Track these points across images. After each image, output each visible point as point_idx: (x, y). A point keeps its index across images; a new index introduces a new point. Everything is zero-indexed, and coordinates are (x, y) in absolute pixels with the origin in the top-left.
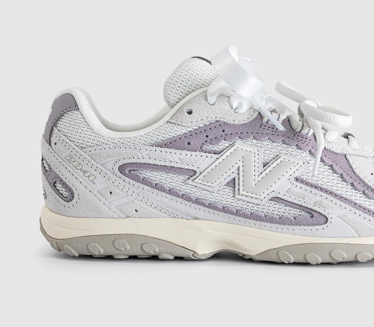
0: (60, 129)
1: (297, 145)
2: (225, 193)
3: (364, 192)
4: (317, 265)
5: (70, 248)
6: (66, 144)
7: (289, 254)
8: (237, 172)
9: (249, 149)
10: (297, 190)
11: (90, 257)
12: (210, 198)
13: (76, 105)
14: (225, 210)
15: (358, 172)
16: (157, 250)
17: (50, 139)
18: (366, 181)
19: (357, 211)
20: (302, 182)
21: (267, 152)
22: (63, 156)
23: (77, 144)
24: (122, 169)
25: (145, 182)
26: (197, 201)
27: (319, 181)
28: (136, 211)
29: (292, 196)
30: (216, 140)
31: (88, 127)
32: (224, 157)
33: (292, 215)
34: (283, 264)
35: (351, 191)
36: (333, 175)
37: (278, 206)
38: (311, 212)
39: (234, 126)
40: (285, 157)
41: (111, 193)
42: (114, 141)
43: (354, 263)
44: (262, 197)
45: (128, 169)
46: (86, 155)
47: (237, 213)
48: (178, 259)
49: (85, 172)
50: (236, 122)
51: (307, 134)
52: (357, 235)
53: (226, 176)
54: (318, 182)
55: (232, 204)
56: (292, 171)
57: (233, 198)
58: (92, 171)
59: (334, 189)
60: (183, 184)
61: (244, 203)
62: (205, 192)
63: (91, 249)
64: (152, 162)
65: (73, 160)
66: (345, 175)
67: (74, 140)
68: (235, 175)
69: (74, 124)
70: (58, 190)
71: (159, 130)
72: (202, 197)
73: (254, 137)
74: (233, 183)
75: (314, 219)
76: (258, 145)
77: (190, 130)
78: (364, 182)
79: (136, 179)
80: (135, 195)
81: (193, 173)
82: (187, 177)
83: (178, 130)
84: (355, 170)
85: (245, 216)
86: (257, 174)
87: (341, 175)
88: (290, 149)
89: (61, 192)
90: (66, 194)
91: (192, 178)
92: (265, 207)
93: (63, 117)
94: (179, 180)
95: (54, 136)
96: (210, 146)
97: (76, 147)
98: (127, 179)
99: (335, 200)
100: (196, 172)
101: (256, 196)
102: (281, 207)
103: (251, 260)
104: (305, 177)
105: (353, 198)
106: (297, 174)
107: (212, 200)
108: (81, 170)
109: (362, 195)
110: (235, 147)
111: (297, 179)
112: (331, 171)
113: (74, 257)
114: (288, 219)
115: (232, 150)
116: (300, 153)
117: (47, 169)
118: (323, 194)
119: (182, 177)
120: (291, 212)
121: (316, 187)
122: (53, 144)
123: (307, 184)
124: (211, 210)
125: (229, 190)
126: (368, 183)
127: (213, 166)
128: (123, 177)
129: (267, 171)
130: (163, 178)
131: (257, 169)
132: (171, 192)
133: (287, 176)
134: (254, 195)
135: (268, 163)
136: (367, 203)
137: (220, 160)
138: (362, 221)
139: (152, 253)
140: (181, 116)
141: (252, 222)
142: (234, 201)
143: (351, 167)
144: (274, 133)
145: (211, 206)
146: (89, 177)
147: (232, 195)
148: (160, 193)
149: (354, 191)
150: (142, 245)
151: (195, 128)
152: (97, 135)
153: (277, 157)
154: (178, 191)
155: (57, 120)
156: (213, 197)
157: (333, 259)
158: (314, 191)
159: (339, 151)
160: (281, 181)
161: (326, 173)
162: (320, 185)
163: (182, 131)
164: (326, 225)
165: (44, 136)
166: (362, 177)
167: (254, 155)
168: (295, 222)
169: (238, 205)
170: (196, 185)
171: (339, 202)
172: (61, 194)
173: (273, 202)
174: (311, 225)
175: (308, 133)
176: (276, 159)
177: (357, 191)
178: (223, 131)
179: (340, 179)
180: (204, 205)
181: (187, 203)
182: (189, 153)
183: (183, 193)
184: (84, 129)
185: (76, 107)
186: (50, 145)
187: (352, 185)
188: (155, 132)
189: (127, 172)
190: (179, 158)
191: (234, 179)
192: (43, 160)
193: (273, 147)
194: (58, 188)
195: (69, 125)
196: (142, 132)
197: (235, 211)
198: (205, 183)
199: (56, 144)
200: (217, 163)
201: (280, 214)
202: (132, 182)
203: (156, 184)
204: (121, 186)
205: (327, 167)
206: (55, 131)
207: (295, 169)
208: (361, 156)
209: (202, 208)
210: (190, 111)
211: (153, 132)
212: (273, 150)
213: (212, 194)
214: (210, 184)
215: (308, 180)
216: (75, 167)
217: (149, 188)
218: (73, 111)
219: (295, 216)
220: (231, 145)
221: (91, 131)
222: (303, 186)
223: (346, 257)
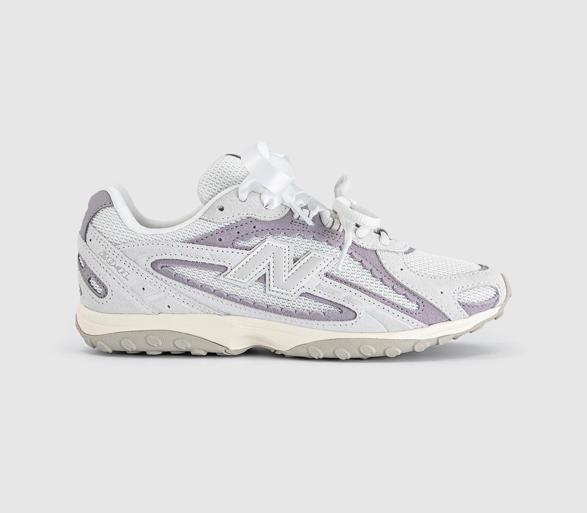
0: (95, 225)
1: (327, 241)
2: (256, 289)
3: (393, 287)
4: (347, 360)
5: (102, 344)
6: (100, 240)
7: (318, 350)
8: (267, 268)
9: (280, 245)
10: (327, 285)
11: (123, 353)
12: (242, 293)
13: (111, 202)
14: (255, 305)
15: (387, 267)
16: (189, 346)
17: (85, 236)
18: (395, 276)
19: (385, 306)
20: (332, 277)
21: (298, 248)
22: (98, 252)
23: (111, 241)
24: (154, 265)
25: (177, 278)
26: (229, 297)
27: (349, 276)
28: (169, 306)
29: (322, 291)
30: (247, 236)
31: (122, 224)
32: (255, 253)
33: (322, 310)
34: (313, 359)
35: (380, 286)
36: (363, 270)
37: (308, 301)
38: (341, 308)
39: (265, 222)
40: (315, 253)
41: (144, 289)
42: (147, 238)
43: (383, 358)
44: (292, 293)
45: (161, 265)
46: (119, 252)
47: (268, 309)
48: (211, 355)
49: (118, 268)
50: (267, 219)
51: (337, 230)
52: (386, 331)
53: (256, 271)
54: (348, 278)
55: (264, 300)
56: (322, 267)
57: (264, 294)
58: (126, 267)
59: (363, 285)
60: (215, 280)
61: (275, 299)
62: (236, 288)
63: (123, 345)
64: (184, 258)
65: (107, 256)
66: (374, 270)
67: (108, 236)
68: (266, 271)
69: (109, 220)
70: (92, 286)
71: (191, 227)
72: (233, 293)
73: (285, 233)
74: (263, 279)
75: (343, 314)
76: (288, 241)
77: (221, 226)
78: (393, 278)
79: (169, 275)
80: (167, 291)
81: (225, 269)
82: (219, 273)
83: (210, 226)
84: (385, 266)
85: (275, 311)
86: (287, 270)
87: (371, 270)
88: (320, 245)
89: (96, 288)
90: (100, 290)
91: (224, 274)
92: (295, 303)
93: (98, 214)
94: (211, 276)
95: (89, 232)
96: (242, 242)
97: (109, 244)
98: (159, 276)
99: (364, 296)
100: (227, 268)
101: (286, 292)
102: (311, 302)
103: (282, 356)
104: (335, 273)
105: (382, 294)
106: (327, 270)
107: (243, 295)
108: (114, 266)
109: (391, 291)
110: (266, 243)
111: (327, 275)
112: (361, 267)
113: (107, 354)
114: (318, 314)
115: (263, 246)
116: (330, 249)
117: (83, 265)
118: (352, 289)
119: (213, 273)
120: (321, 307)
121: (346, 283)
122: (88, 240)
123: (337, 279)
124: (242, 305)
125: (259, 285)
126: (398, 279)
127: (244, 262)
128: (155, 273)
129: (297, 267)
130: (195, 274)
131: (287, 265)
132: (202, 288)
133: (317, 271)
134: (284, 291)
135: (298, 259)
136: (396, 298)
137: (251, 256)
138: (391, 317)
139: (184, 349)
140: (213, 213)
141: (283, 318)
142: (265, 297)
143: (381, 263)
144: (305, 229)
145: (242, 302)
146: (122, 273)
147: (262, 290)
148: (192, 289)
149: (383, 286)
150: (174, 341)
151: (227, 224)
152: (130, 232)
153: (307, 253)
154: (209, 287)
155: (93, 217)
156: (244, 293)
157: (362, 354)
158: (344, 286)
159: (369, 247)
160: (311, 276)
161: (356, 269)
162: (350, 281)
163: (214, 227)
164: (355, 320)
165: (81, 232)
166: (391, 272)
167: (284, 251)
168: (325, 317)
169: (269, 301)
170: (227, 280)
171: (367, 297)
172: (95, 290)
173: (303, 298)
174: (341, 321)
175: (339, 229)
176: (306, 255)
177: (386, 287)
178: (255, 227)
179: (370, 274)
180: (236, 301)
181: (219, 299)
182: (220, 249)
183: (215, 289)
184: (118, 225)
185: (111, 204)
186: (85, 241)
187: (381, 280)
188: (187, 229)
189: (159, 269)
190: (210, 254)
191: (265, 275)
192: (79, 256)
193: (304, 243)
194: (92, 285)
195: (104, 222)
196: (175, 229)
197: (266, 307)
198: (236, 279)
199: (91, 240)
200: (247, 259)
201: (310, 309)
202: (164, 278)
203: (188, 280)
204: (153, 282)
205: (357, 263)
206: (91, 227)
207: (324, 265)
208: (391, 252)
209: (234, 304)
210: (222, 207)
211: (186, 228)
212: (304, 246)
213: (243, 290)
214: (241, 280)
215: (338, 276)
216: (109, 263)
217: (181, 285)
218: (108, 208)
219: (324, 311)
220: (262, 241)
221: (125, 227)
222: (332, 281)
223: (375, 352)
